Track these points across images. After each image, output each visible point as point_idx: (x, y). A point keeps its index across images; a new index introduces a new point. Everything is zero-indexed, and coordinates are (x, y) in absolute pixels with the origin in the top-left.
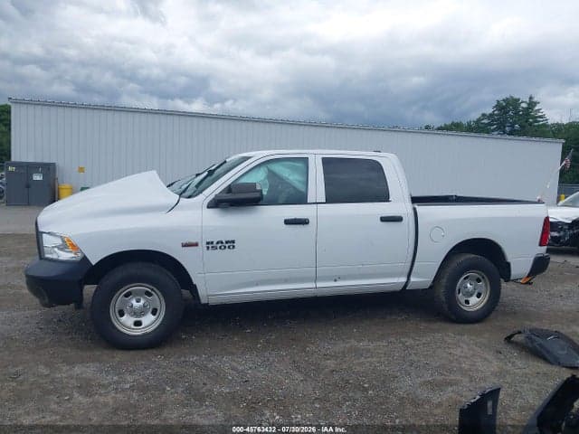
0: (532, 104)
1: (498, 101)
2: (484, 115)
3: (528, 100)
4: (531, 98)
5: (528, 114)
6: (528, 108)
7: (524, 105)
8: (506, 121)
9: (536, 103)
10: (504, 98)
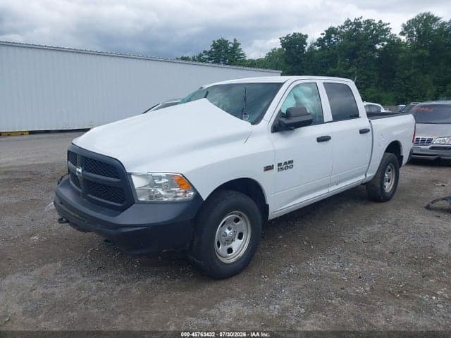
0: (236, 45)
1: (214, 42)
2: (205, 52)
3: (233, 42)
4: (235, 40)
5: (234, 52)
6: (234, 48)
7: (231, 45)
8: (220, 57)
9: (239, 44)
10: (218, 39)
